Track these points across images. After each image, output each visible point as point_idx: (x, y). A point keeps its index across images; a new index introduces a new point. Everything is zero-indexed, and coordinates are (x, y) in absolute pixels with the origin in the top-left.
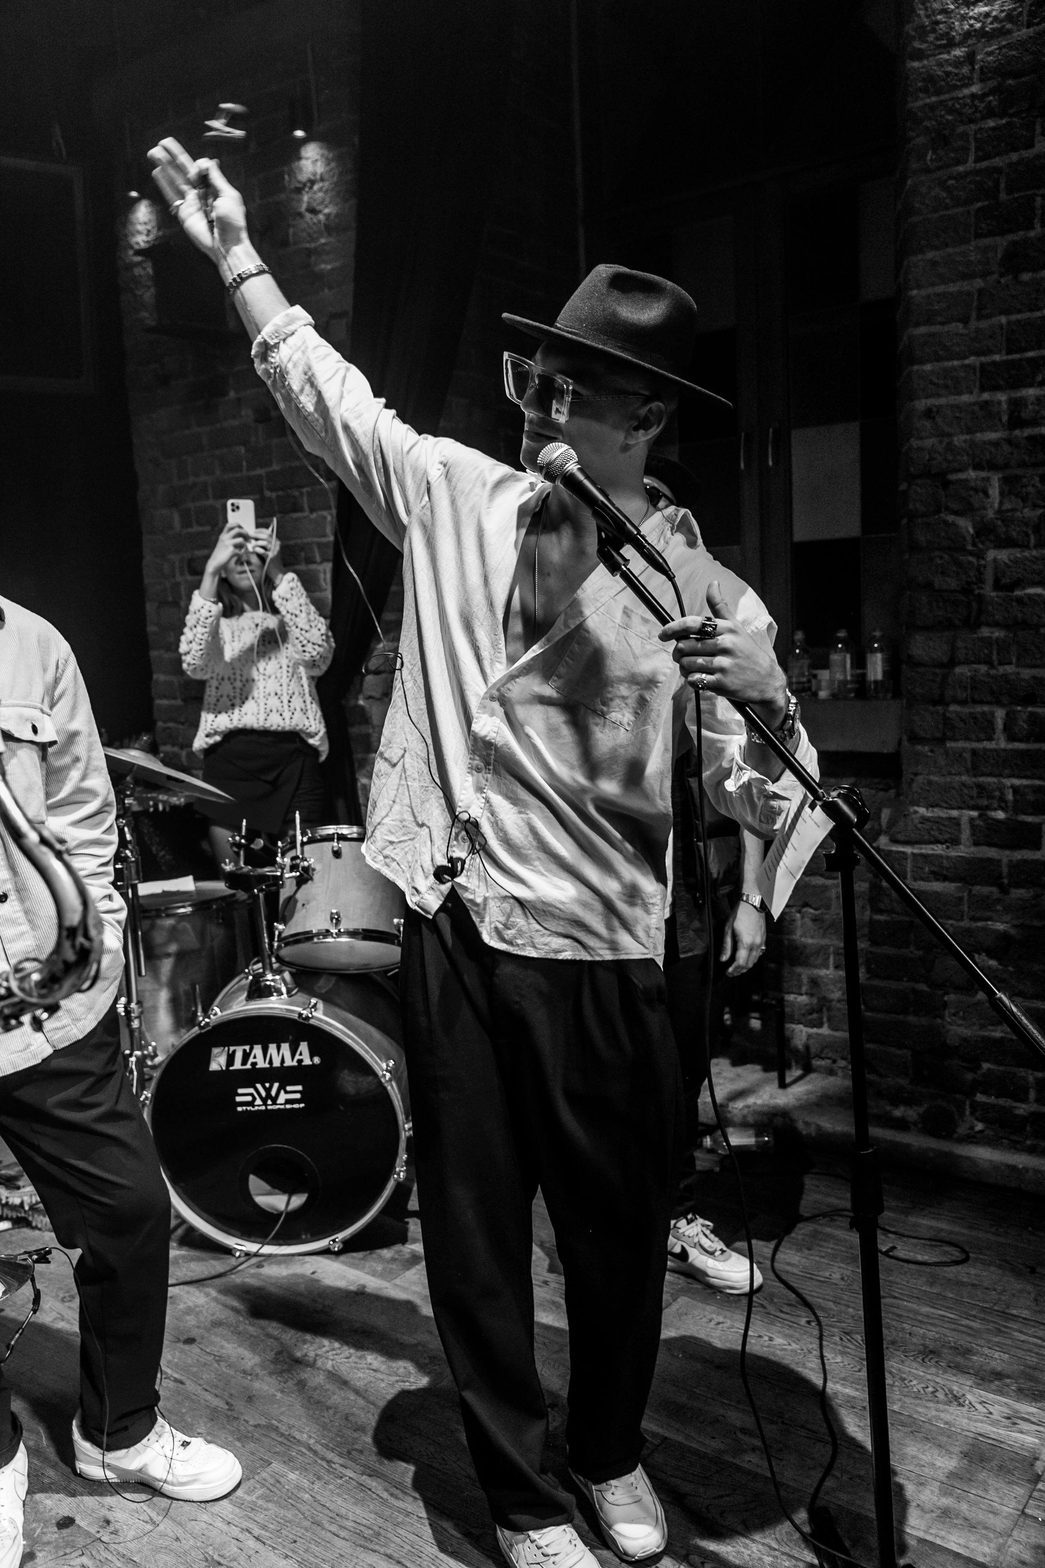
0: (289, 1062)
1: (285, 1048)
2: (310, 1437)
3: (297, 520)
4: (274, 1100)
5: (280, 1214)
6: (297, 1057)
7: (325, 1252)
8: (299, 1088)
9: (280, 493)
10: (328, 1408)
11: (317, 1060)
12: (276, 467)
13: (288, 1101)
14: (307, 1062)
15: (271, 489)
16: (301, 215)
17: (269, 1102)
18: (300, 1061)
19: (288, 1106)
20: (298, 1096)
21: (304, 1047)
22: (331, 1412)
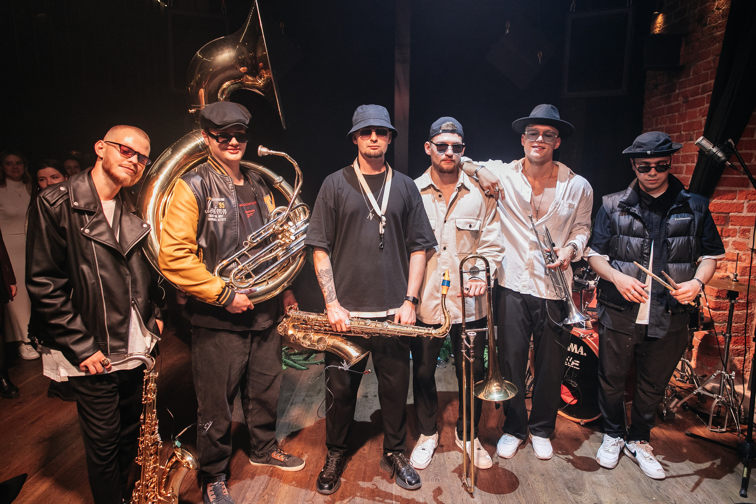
0: (576, 352)
1: (576, 346)
2: (515, 465)
3: (691, 144)
4: (571, 363)
5: (567, 404)
6: (579, 351)
7: (578, 423)
8: (579, 362)
9: (687, 132)
10: (529, 462)
11: (585, 354)
12: (687, 122)
13: (574, 365)
14: (582, 354)
15: (684, 131)
16: (713, 11)
17: (569, 363)
18: (580, 353)
19: (575, 367)
20: (578, 365)
21: (581, 348)
22: (528, 463)
